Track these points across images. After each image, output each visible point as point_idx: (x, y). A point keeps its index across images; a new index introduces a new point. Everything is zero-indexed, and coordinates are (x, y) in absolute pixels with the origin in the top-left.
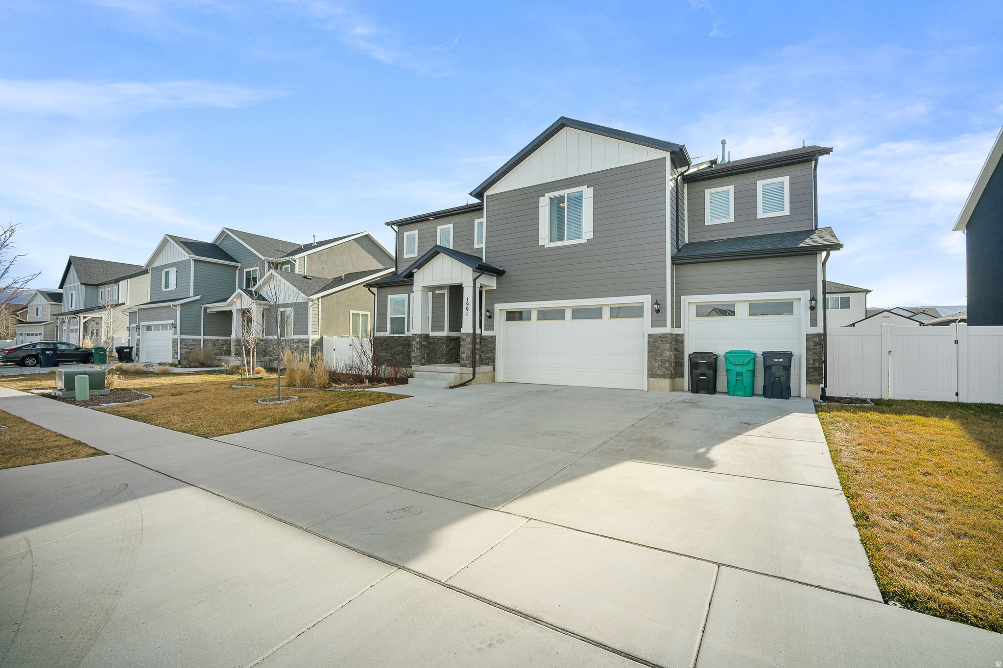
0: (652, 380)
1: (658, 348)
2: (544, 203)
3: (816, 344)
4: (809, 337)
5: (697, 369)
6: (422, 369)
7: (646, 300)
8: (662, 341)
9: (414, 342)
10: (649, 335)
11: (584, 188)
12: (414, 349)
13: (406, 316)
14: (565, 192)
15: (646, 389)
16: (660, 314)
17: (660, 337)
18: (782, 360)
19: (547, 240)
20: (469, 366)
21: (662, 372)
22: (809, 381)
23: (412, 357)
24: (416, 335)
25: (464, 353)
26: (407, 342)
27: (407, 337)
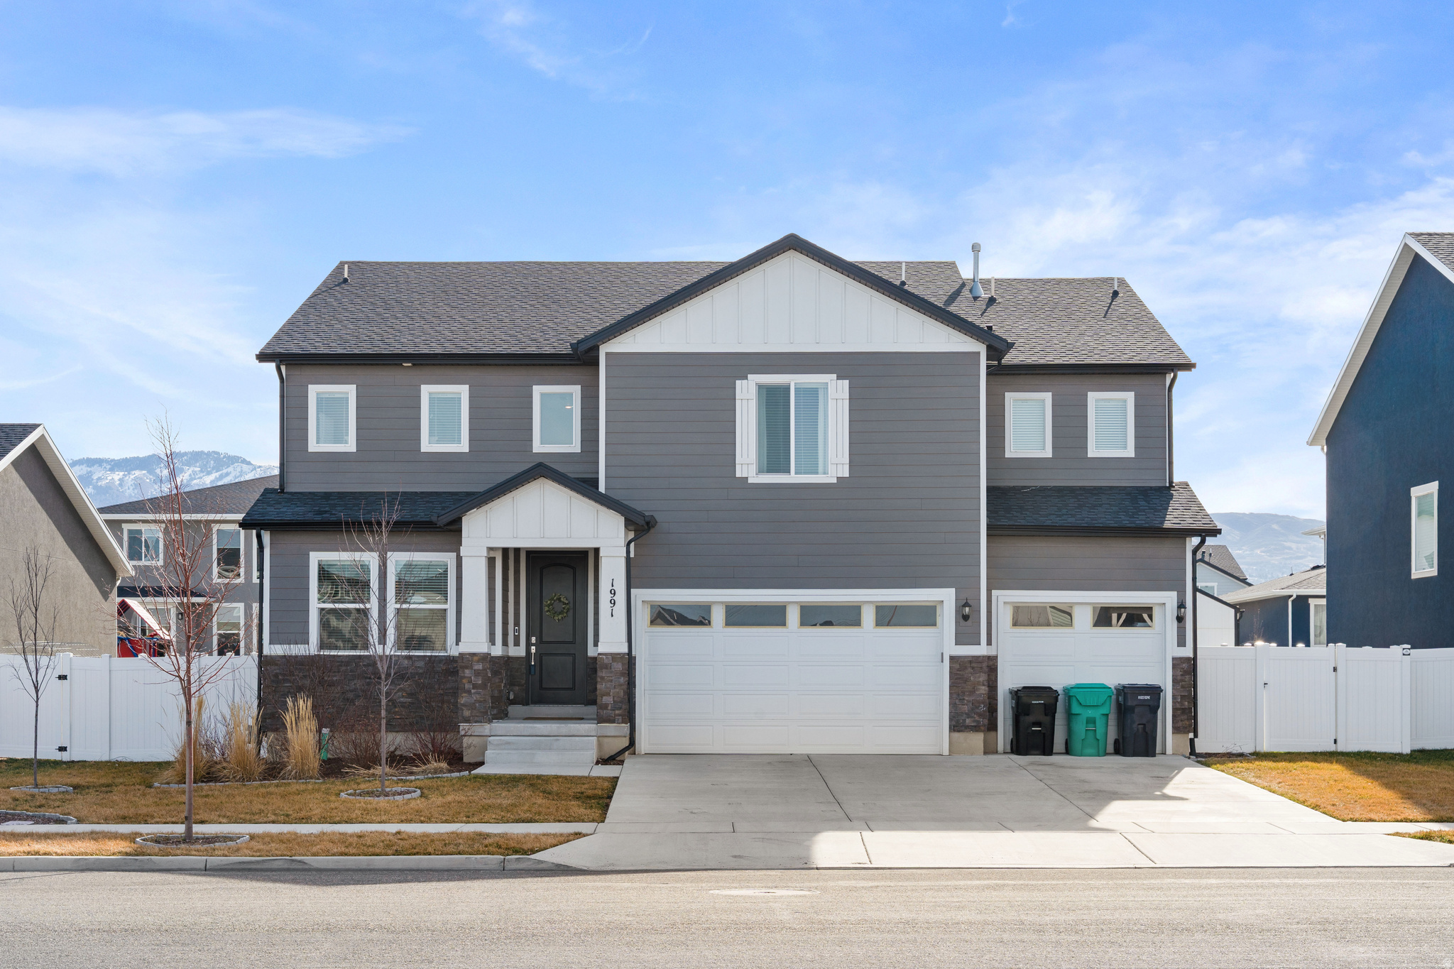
0: (956, 735)
1: (966, 681)
2: (747, 392)
3: (1185, 673)
4: (1177, 662)
5: (1028, 715)
6: (491, 730)
7: (946, 597)
8: (973, 668)
9: (467, 671)
10: (952, 658)
11: (830, 378)
12: (467, 686)
13: (451, 606)
14: (793, 380)
15: (946, 752)
16: (969, 622)
17: (970, 662)
18: (1149, 697)
19: (753, 469)
20: (620, 720)
21: (974, 721)
22: (1176, 730)
23: (463, 705)
24: (474, 654)
25: (608, 694)
26: (453, 666)
27: (451, 660)
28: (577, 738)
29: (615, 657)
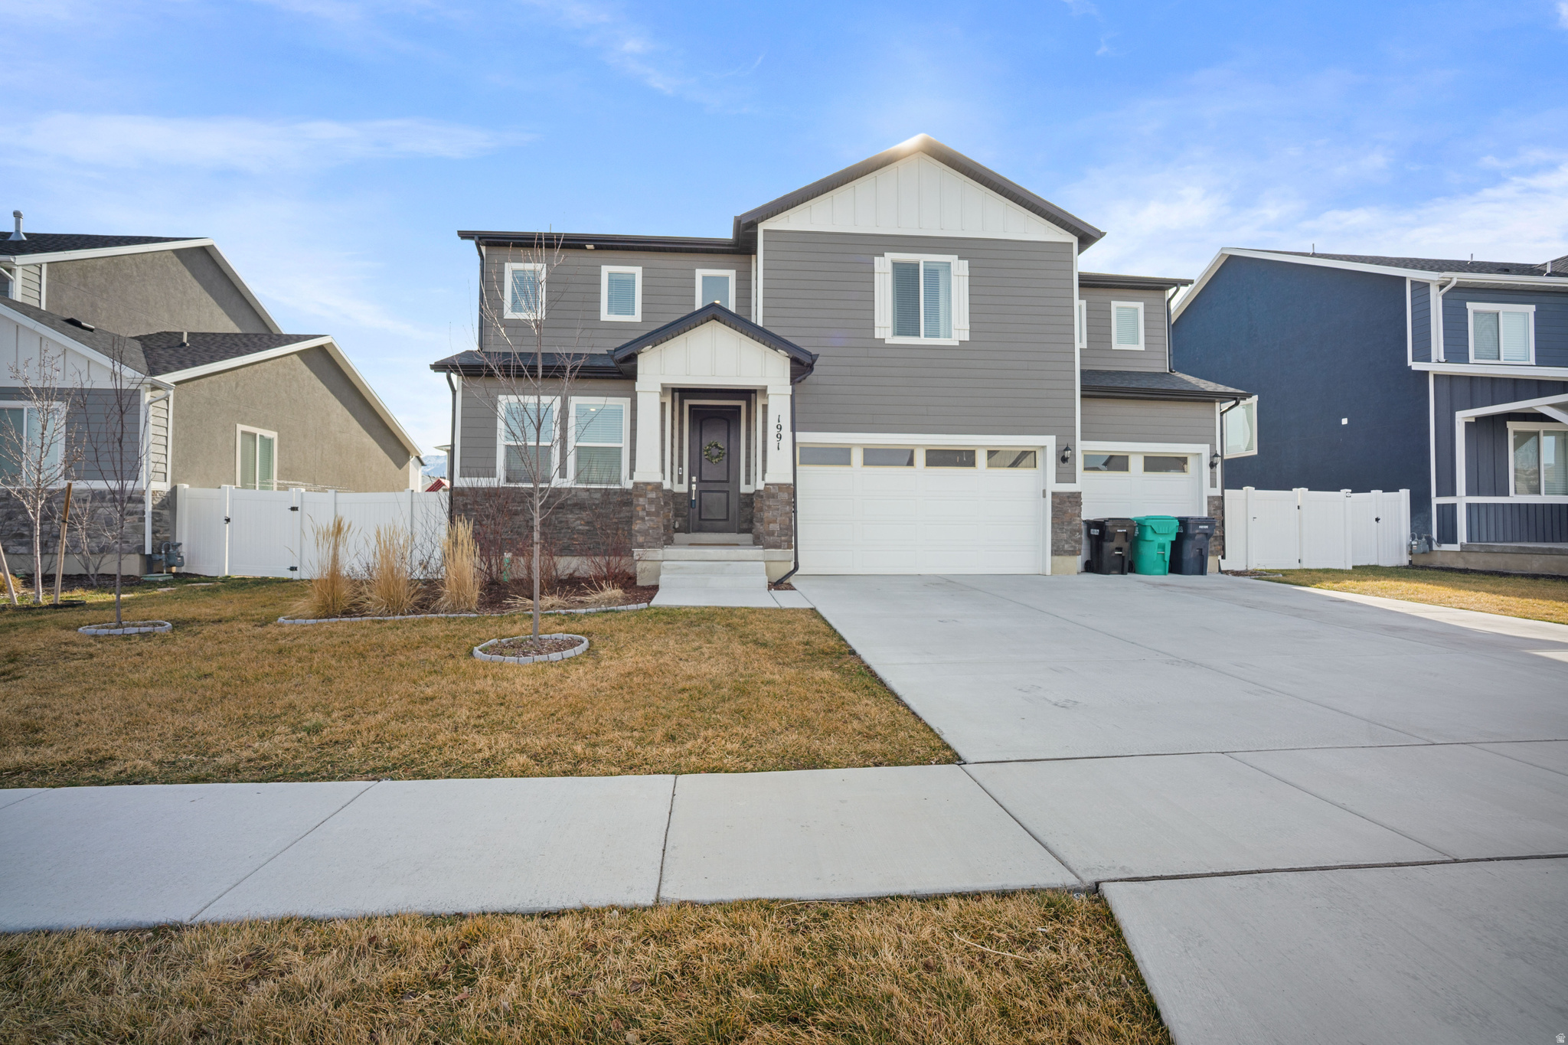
0: (1056, 558)
1: (1065, 513)
2: (883, 267)
3: (1217, 508)
4: (1211, 499)
5: (1112, 541)
6: (663, 555)
7: (1049, 442)
8: (1070, 502)
9: (641, 499)
10: (1054, 494)
11: (952, 259)
12: (641, 513)
13: (625, 445)
14: (922, 259)
15: (1048, 572)
16: (1066, 464)
17: (1068, 497)
18: (1207, 527)
19: (890, 331)
20: (786, 546)
21: (1072, 546)
23: (638, 532)
24: (648, 484)
25: (775, 522)
26: (627, 499)
27: (624, 492)
28: (748, 563)
29: (781, 487)
